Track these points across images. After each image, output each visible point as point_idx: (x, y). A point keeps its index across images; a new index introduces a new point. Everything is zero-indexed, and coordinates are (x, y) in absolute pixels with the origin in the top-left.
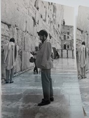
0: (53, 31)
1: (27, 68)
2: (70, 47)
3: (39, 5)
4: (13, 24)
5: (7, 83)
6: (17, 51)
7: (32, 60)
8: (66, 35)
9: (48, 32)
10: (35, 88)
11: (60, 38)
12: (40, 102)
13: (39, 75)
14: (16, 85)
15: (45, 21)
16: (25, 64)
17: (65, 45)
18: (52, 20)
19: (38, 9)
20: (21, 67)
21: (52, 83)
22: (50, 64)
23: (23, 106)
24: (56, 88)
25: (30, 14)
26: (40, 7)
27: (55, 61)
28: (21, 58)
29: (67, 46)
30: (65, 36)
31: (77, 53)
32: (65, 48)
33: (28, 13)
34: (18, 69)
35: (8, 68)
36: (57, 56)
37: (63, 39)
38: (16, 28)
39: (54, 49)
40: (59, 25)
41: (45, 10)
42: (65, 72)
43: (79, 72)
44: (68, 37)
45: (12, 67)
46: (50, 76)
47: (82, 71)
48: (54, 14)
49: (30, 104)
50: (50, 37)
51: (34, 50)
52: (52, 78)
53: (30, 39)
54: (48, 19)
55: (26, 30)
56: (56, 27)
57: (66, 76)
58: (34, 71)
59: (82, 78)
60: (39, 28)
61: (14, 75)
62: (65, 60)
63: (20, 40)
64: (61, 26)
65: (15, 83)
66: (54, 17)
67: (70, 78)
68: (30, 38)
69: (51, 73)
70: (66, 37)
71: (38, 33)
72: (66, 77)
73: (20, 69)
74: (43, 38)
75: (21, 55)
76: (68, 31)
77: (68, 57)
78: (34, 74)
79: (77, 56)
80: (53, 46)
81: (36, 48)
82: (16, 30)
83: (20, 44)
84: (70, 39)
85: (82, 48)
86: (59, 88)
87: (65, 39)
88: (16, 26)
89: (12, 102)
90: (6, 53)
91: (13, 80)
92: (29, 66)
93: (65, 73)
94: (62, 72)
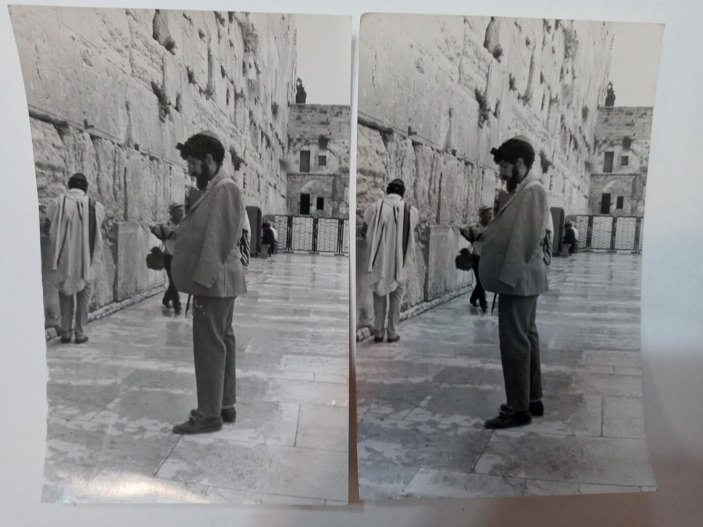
0: (247, 137)
1: (138, 291)
2: (328, 207)
3: (174, 31)
4: (75, 119)
5: (65, 341)
6: (99, 224)
7: (157, 260)
8: (314, 150)
9: (226, 141)
10: (167, 366)
11: (283, 164)
12: (184, 418)
13: (186, 321)
14: (95, 352)
15: (208, 93)
16: (129, 273)
17: (305, 199)
18: (242, 85)
19: (170, 46)
20: (115, 285)
21: (237, 353)
22: (234, 278)
23: (120, 427)
24: (250, 373)
25: (137, 73)
26: (176, 38)
27: (254, 263)
28: (114, 251)
29: (314, 201)
30: (306, 154)
31: (362, 231)
32: (304, 208)
33: (128, 69)
34: (105, 294)
35: (69, 290)
36: (264, 243)
37: (296, 168)
38: (87, 135)
39: (255, 213)
40: (275, 109)
41: (201, 46)
42: (296, 312)
43: (363, 314)
44: (323, 161)
45: (82, 286)
46: (229, 327)
48: (251, 60)
49: (145, 422)
50: (237, 163)
51: (164, 218)
52: (236, 332)
53: (147, 175)
54: (220, 86)
55: (129, 140)
56: (262, 116)
57: (297, 329)
58: (165, 301)
59: (378, 340)
60: (186, 127)
61: (90, 315)
62: (300, 263)
63: (107, 179)
64: (284, 112)
65: (95, 345)
66: (252, 74)
67: (315, 338)
68: (147, 172)
69: (235, 314)
70: (313, 161)
71: (179, 146)
72: (299, 335)
73: (109, 293)
74: (205, 168)
75: (115, 241)
76: (323, 131)
77: (314, 250)
78: (166, 313)
79: (362, 244)
80: (248, 201)
82: (89, 143)
83: (108, 196)
84: (333, 166)
85: (387, 210)
86: (261, 375)
87: (305, 167)
88: (87, 126)
89: (84, 412)
90: (57, 234)
91: (87, 331)
92: (143, 284)
93: (296, 318)
94: (281, 311)
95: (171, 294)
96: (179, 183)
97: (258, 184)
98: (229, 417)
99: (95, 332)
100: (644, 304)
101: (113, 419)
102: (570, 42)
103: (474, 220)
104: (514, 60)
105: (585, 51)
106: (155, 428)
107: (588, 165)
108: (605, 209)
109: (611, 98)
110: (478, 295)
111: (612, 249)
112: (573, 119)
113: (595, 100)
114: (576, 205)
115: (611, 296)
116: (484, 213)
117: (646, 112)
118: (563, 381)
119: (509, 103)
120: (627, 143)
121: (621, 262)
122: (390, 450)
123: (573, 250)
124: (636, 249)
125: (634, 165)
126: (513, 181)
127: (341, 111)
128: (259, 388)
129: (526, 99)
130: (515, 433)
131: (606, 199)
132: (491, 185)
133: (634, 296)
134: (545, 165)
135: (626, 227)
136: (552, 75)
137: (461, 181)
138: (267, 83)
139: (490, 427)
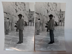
0: (24, 14)
1: (14, 29)
2: (32, 21)
3: (17, 4)
5: (6, 34)
7: (15, 26)
11: (28, 17)
13: (18, 32)
15: (21, 10)
17: (30, 20)
19: (17, 6)
24: (24, 38)
25: (14, 8)
26: (18, 5)
27: (25, 27)
28: (11, 25)
30: (30, 16)
31: (36, 24)
32: (30, 21)
36: (26, 25)
37: (29, 17)
39: (25, 22)
40: (27, 12)
42: (29, 32)
43: (36, 32)
44: (32, 17)
47: (38, 32)
48: (25, 7)
50: (23, 17)
51: (16, 22)
53: (15, 18)
54: (22, 9)
55: (13, 15)
56: (26, 12)
59: (37, 35)
60: (18, 13)
64: (28, 12)
67: (31, 34)
71: (18, 15)
72: (29, 34)
73: (11, 30)
76: (32, 14)
77: (31, 26)
78: (16, 32)
81: (17, 21)
82: (9, 15)
83: (11, 20)
84: (33, 17)
85: (38, 22)
87: (30, 17)
88: (9, 13)
89: (8, 41)
90: (6, 24)
95: (17, 30)
96: (18, 19)
97: (26, 19)
98: (22, 42)
99: (9, 33)
101: (11, 42)
102: (56, 5)
103: (47, 23)
104: (51, 7)
105: (58, 6)
106: (15, 43)
107: (59, 17)
108: (60, 22)
109: (61, 10)
110: (47, 30)
111: (61, 26)
112: (57, 12)
113: (59, 11)
114: (57, 21)
115: (61, 30)
116: (48, 22)
117: (64, 12)
118: (56, 39)
119: (50, 11)
120: (62, 15)
122: (39, 46)
123: (57, 26)
124: (64, 26)
125: (63, 17)
126: (51, 19)
127: (34, 12)
128: (25, 39)
129: (52, 10)
130: (51, 44)
131: (60, 20)
132: (49, 19)
133: (64, 30)
134: (54, 17)
135: (63, 23)
136: (55, 8)
137: (46, 19)
138: (26, 9)
139: (49, 43)
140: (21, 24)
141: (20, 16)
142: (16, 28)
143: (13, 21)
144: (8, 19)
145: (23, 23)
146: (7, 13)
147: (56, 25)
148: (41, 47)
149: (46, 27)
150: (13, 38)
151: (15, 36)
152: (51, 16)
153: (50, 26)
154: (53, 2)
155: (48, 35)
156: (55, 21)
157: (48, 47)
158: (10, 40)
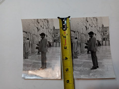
1: (35, 52)
3: (39, 21)
4: (28, 31)
5: (26, 58)
7: (37, 48)
9: (45, 34)
11: (52, 36)
15: (43, 28)
16: (34, 50)
18: (47, 27)
19: (39, 23)
30: (55, 35)
34: (31, 52)
41: (42, 23)
45: (28, 51)
48: (48, 24)
50: (47, 36)
54: (45, 27)
56: (50, 30)
59: (75, 58)
71: (40, 34)
81: (39, 42)
82: (29, 34)
90: (25, 45)
95: (39, 52)
96: (40, 39)
97: (49, 39)
99: (29, 57)
100: (111, 52)
102: (97, 19)
104: (90, 22)
105: (99, 20)
107: (101, 34)
108: (104, 40)
109: (103, 26)
110: (88, 52)
111: (106, 45)
112: (98, 29)
113: (101, 26)
114: (100, 40)
116: (88, 41)
117: (108, 27)
118: (101, 63)
119: (90, 27)
120: (106, 31)
121: (107, 47)
124: (109, 45)
125: (107, 34)
126: (91, 37)
129: (92, 27)
130: (95, 70)
131: (104, 38)
132: (88, 38)
133: (110, 51)
134: (95, 35)
135: (107, 42)
136: (95, 24)
137: (84, 37)
138: (50, 26)
139: (91, 69)
140: (44, 45)
141: (43, 35)
142: (37, 50)
143: (34, 42)
144: (28, 39)
145: (46, 43)
146: (26, 33)
147: (99, 44)
148: (81, 74)
149: (86, 47)
150: (34, 63)
151: (36, 60)
152: (91, 34)
153: (91, 45)
154: (91, 16)
155: (89, 57)
156: (97, 39)
157: (91, 74)
158: (31, 65)
